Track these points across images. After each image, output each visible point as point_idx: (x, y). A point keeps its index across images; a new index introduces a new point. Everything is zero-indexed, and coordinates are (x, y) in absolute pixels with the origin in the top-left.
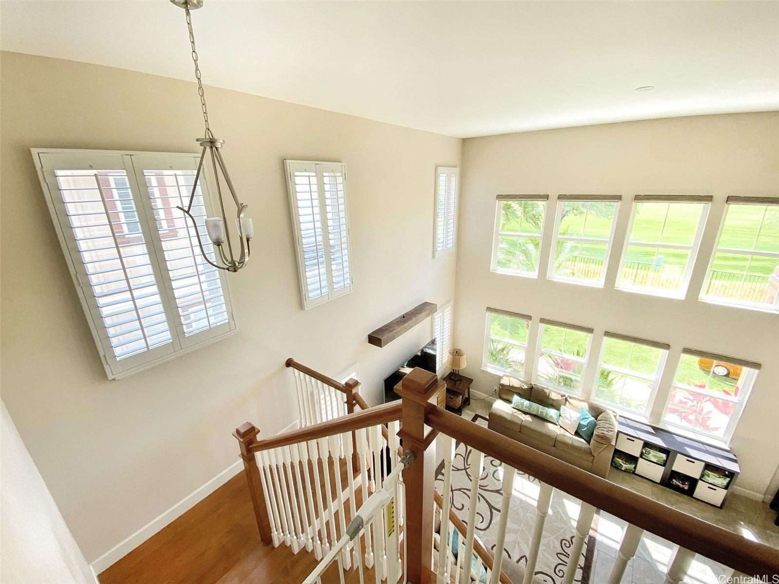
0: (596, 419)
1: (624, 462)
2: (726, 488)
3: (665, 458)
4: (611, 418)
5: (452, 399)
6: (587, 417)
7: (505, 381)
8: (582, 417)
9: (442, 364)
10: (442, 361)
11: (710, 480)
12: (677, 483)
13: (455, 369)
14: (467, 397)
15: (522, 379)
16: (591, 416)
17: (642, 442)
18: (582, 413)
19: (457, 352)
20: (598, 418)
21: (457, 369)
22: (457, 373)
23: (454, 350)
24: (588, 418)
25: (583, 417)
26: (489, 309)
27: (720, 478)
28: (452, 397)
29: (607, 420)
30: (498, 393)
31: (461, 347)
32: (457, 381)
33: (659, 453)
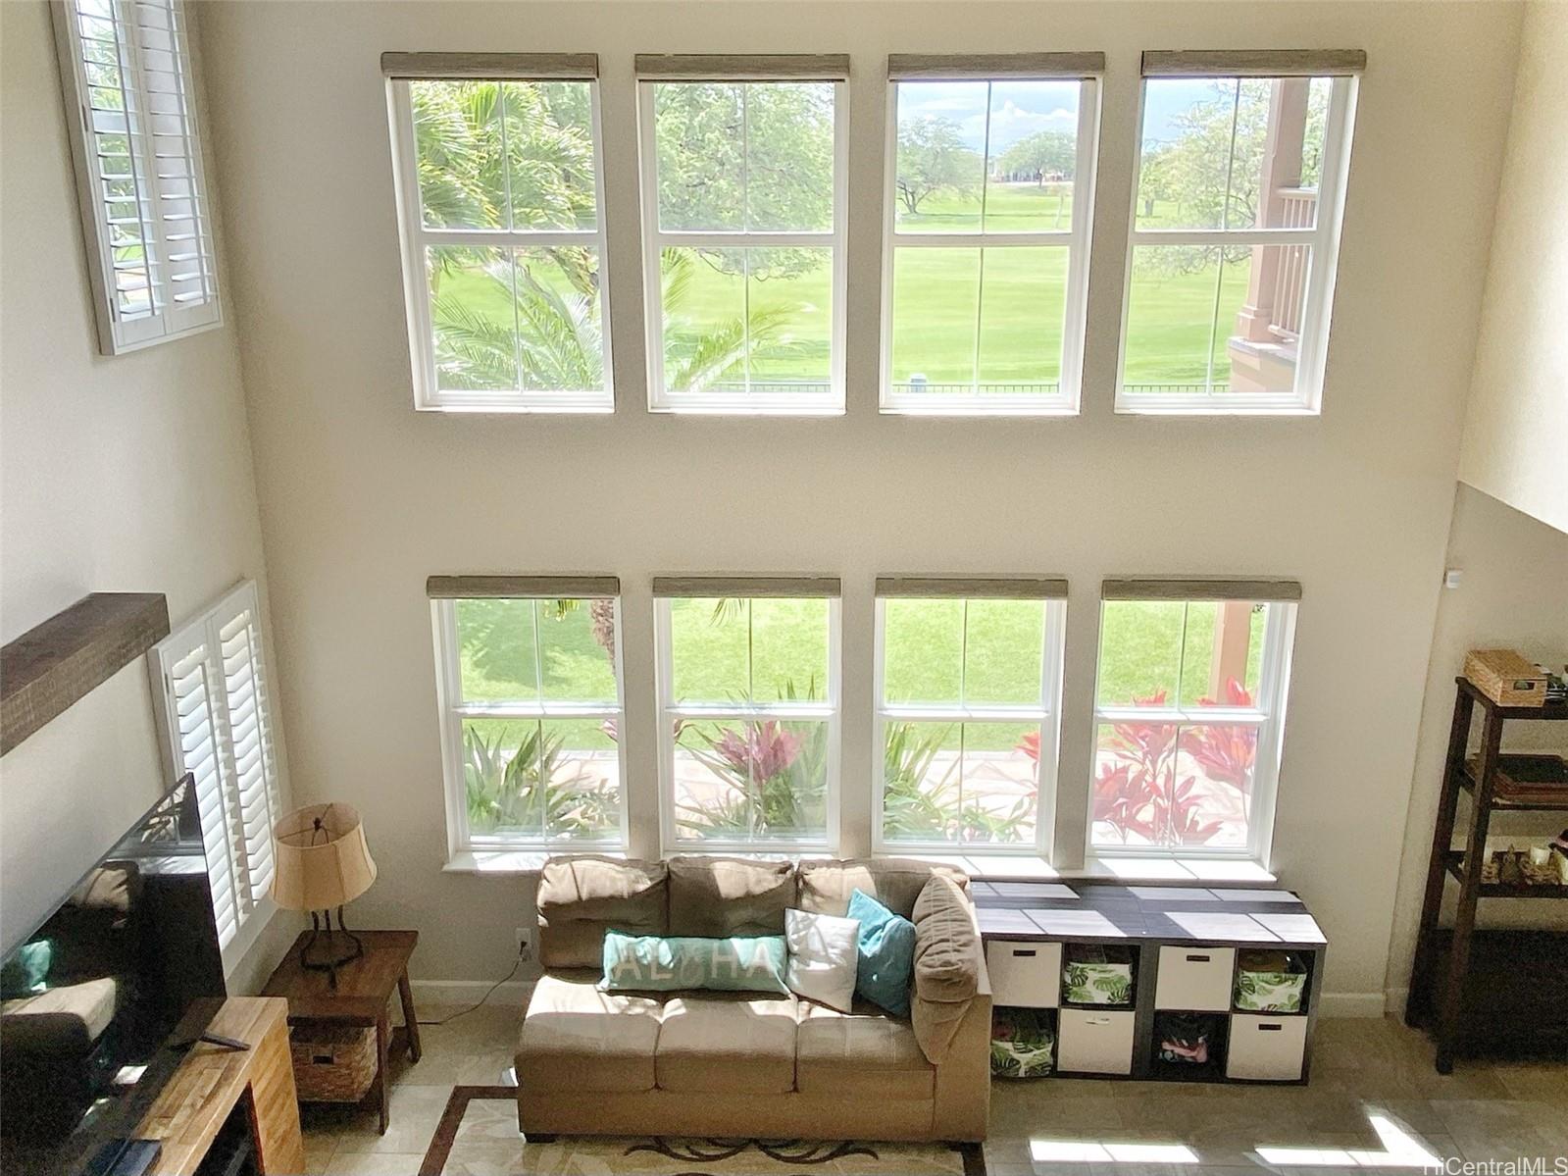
0: (909, 918)
1: (1021, 1045)
2: (1304, 1006)
3: (1128, 978)
4: (952, 899)
5: (328, 1060)
6: (879, 922)
7: (557, 887)
8: (862, 932)
9: (247, 908)
10: (246, 892)
11: (1259, 1001)
12: (1179, 1050)
13: (320, 907)
14: (402, 1024)
15: (623, 856)
16: (890, 915)
17: (1058, 947)
18: (861, 913)
19: (317, 823)
20: (917, 912)
21: (332, 906)
22: (335, 926)
23: (303, 816)
24: (882, 927)
25: (869, 927)
26: (441, 585)
27: (1280, 982)
28: (325, 1052)
29: (945, 907)
30: (536, 955)
31: (335, 791)
32: (341, 963)
33: (1111, 966)
